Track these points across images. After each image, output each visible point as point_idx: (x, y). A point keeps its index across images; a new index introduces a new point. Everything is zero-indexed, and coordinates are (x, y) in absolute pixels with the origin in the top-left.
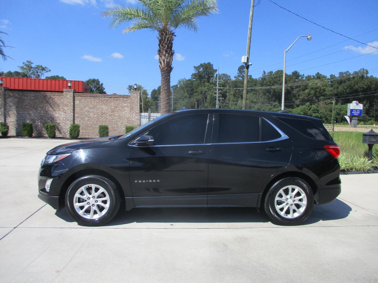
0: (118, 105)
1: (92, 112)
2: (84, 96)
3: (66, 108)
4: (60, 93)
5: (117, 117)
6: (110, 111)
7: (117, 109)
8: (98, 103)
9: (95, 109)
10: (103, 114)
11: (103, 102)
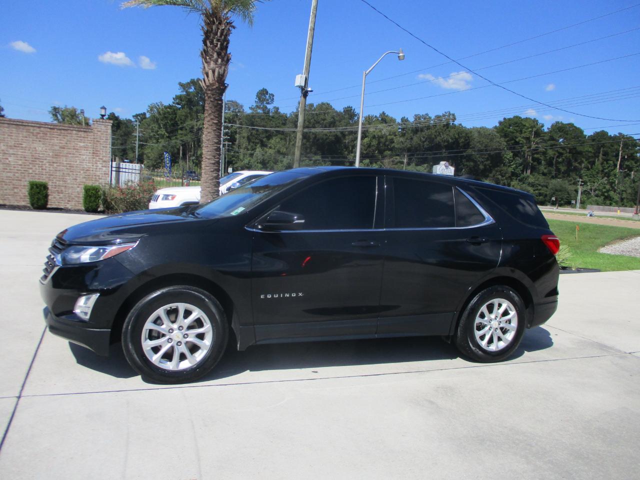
0: (66, 143)
1: (14, 154)
5: (64, 166)
6: (51, 154)
7: (66, 151)
8: (26, 137)
9: (18, 148)
10: (35, 159)
11: (36, 136)
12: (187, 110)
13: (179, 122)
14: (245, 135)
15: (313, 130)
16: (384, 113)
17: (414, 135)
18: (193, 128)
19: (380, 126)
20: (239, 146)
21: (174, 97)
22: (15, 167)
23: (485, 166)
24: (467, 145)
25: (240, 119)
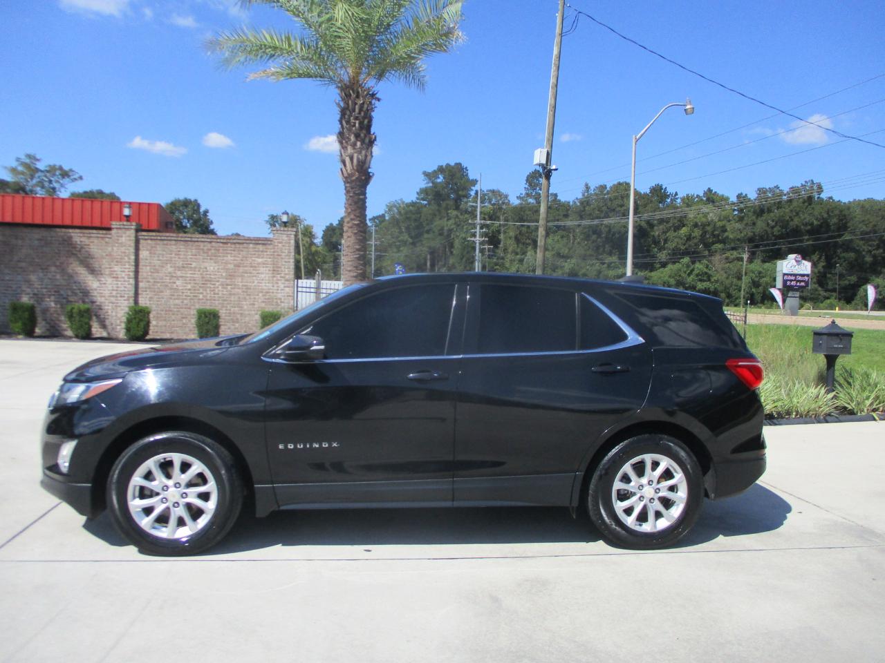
0: (242, 260)
1: (182, 277)
2: (163, 238)
3: (117, 268)
4: (104, 232)
5: (239, 289)
6: (224, 274)
7: (241, 269)
8: (196, 255)
9: (187, 269)
10: (206, 281)
11: (207, 253)
12: (434, 207)
13: (424, 224)
14: (512, 234)
15: (606, 221)
16: (710, 190)
17: (757, 218)
18: (442, 229)
19: (705, 209)
20: (505, 250)
21: (418, 190)
22: (183, 293)
23: (874, 256)
24: (843, 226)
25: (504, 213)
